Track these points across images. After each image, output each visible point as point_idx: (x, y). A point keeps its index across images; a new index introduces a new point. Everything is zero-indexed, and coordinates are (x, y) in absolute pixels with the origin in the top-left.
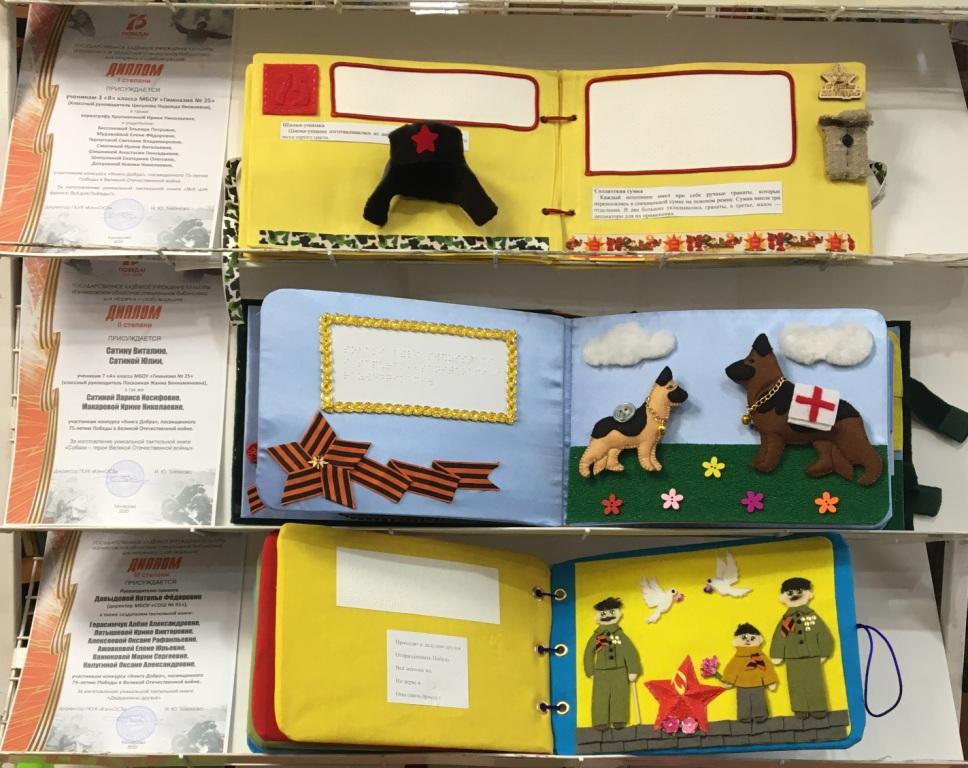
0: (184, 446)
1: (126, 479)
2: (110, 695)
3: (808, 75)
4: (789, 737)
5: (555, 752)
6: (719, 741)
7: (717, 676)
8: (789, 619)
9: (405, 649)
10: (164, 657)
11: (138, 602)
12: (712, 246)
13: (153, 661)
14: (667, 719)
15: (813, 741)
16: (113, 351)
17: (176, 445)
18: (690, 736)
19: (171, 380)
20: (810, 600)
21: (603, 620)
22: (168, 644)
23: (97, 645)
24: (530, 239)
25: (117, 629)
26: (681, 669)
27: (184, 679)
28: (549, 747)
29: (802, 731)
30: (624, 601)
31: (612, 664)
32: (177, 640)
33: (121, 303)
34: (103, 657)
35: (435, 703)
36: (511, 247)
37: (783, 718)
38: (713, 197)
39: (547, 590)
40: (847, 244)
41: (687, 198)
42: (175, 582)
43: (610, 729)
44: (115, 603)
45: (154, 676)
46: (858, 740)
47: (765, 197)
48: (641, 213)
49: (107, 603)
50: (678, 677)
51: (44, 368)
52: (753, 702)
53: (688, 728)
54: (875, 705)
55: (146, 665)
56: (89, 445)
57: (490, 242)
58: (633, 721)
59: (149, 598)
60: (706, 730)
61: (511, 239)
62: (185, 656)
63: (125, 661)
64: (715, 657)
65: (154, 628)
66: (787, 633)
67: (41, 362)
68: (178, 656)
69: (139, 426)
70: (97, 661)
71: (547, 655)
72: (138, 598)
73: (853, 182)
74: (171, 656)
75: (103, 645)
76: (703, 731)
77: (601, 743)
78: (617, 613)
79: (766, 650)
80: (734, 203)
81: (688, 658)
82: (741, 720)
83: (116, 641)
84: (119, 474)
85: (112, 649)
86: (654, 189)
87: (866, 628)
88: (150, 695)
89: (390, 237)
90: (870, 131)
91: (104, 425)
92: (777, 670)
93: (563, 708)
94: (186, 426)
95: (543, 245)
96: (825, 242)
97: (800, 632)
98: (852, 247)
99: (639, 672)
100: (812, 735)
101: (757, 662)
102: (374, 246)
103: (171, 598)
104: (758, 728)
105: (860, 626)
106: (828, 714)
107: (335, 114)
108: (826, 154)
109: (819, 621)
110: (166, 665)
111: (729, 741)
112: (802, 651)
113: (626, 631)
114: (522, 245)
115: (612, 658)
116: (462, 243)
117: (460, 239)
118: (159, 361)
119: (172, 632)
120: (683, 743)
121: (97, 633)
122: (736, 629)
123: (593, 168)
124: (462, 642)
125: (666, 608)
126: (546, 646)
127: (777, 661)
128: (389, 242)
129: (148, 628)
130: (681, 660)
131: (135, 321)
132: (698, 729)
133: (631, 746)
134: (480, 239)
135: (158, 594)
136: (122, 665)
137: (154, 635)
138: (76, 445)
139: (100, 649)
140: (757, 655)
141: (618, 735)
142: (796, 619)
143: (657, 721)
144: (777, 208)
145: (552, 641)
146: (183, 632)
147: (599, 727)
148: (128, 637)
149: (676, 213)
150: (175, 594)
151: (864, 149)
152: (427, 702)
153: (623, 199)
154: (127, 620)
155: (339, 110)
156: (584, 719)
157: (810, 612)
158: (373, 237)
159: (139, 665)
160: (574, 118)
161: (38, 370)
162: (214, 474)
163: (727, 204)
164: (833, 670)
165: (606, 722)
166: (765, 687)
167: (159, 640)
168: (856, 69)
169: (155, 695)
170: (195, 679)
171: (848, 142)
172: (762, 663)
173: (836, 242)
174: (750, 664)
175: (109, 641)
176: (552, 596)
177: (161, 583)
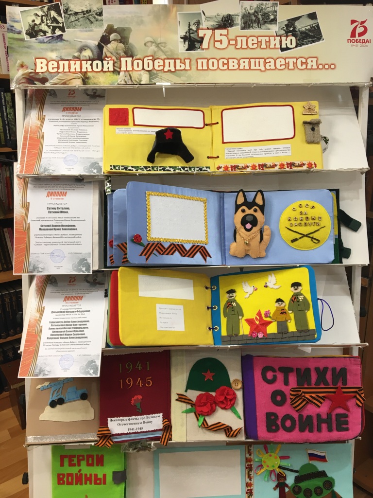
0: (78, 244)
1: (58, 256)
2: (57, 350)
3: (299, 106)
4: (295, 339)
5: (214, 344)
6: (271, 340)
7: (270, 317)
8: (294, 297)
9: (162, 311)
10: (76, 335)
11: (67, 313)
12: (267, 168)
13: (72, 336)
14: (253, 333)
15: (304, 340)
16: (49, 209)
17: (75, 243)
18: (261, 339)
19: (72, 219)
20: (301, 290)
21: (229, 297)
22: (78, 330)
23: (52, 330)
24: (204, 167)
25: (59, 324)
26: (257, 314)
27: (84, 343)
28: (212, 343)
29: (300, 337)
30: (236, 290)
31: (233, 313)
32: (81, 328)
33: (52, 191)
34: (54, 335)
35: (173, 330)
36: (197, 170)
37: (293, 332)
38: (267, 150)
39: (209, 286)
40: (314, 165)
41: (258, 151)
42: (80, 305)
43: (233, 335)
44: (59, 314)
45: (73, 342)
46: (320, 339)
47: (285, 150)
48: (242, 156)
49: (56, 314)
50: (256, 318)
51: (24, 215)
52: (282, 326)
53: (260, 336)
54: (325, 327)
55: (70, 338)
56: (43, 244)
57: (190, 168)
58: (241, 333)
59: (71, 312)
60: (267, 336)
61: (197, 167)
62: (84, 334)
63: (62, 336)
64: (269, 310)
65: (73, 324)
66: (293, 301)
67: (23, 213)
68: (81, 334)
69: (61, 236)
70: (52, 337)
71: (210, 310)
72: (67, 312)
73: (315, 143)
74: (79, 334)
75: (54, 330)
76: (266, 337)
77: (230, 341)
78: (234, 294)
79: (287, 308)
80: (274, 152)
81: (260, 310)
82: (279, 333)
83: (59, 329)
84: (55, 254)
85: (58, 332)
86: (246, 148)
87: (321, 300)
88: (71, 350)
89: (155, 167)
90: (321, 125)
91: (48, 236)
92: (291, 315)
93: (216, 328)
94: (79, 236)
95: (208, 169)
96: (306, 165)
97: (298, 302)
98: (316, 167)
99: (243, 316)
100: (303, 338)
101: (284, 312)
102: (150, 170)
103: (79, 311)
104: (284, 336)
105: (319, 299)
106: (309, 330)
107: (135, 125)
108: (306, 134)
109: (305, 298)
110: (77, 338)
111: (275, 340)
112: (299, 308)
113: (238, 301)
114: (201, 169)
115: (233, 311)
116: (180, 169)
117: (180, 167)
118: (67, 212)
119: (79, 325)
120: (259, 341)
121: (52, 325)
122: (276, 300)
123: (225, 141)
124: (181, 307)
125: (251, 293)
126: (210, 306)
127: (290, 312)
128: (155, 169)
129: (71, 323)
130: (257, 312)
131: (57, 197)
132: (264, 336)
133: (240, 342)
134: (187, 167)
135: (74, 310)
136: (61, 338)
137: (73, 326)
138: (38, 244)
139: (53, 332)
140: (283, 310)
141: (236, 338)
142: (297, 297)
143: (249, 333)
144: (289, 153)
145: (212, 305)
146: (83, 325)
147: (229, 336)
148: (63, 327)
149: (254, 156)
150: (80, 310)
151: (319, 132)
152: (170, 329)
153: (236, 152)
154: (63, 320)
155: (136, 123)
156: (224, 333)
157: (301, 294)
158: (149, 167)
159: (67, 338)
160: (217, 123)
161: (22, 216)
162: (90, 254)
163: (272, 152)
164: (310, 315)
165: (232, 334)
166: (287, 321)
167: (75, 328)
168: (315, 104)
169: (73, 350)
170: (88, 343)
171: (313, 129)
172: (285, 313)
173: (310, 165)
174: (281, 313)
175: (56, 329)
176: (211, 288)
177: (75, 306)
